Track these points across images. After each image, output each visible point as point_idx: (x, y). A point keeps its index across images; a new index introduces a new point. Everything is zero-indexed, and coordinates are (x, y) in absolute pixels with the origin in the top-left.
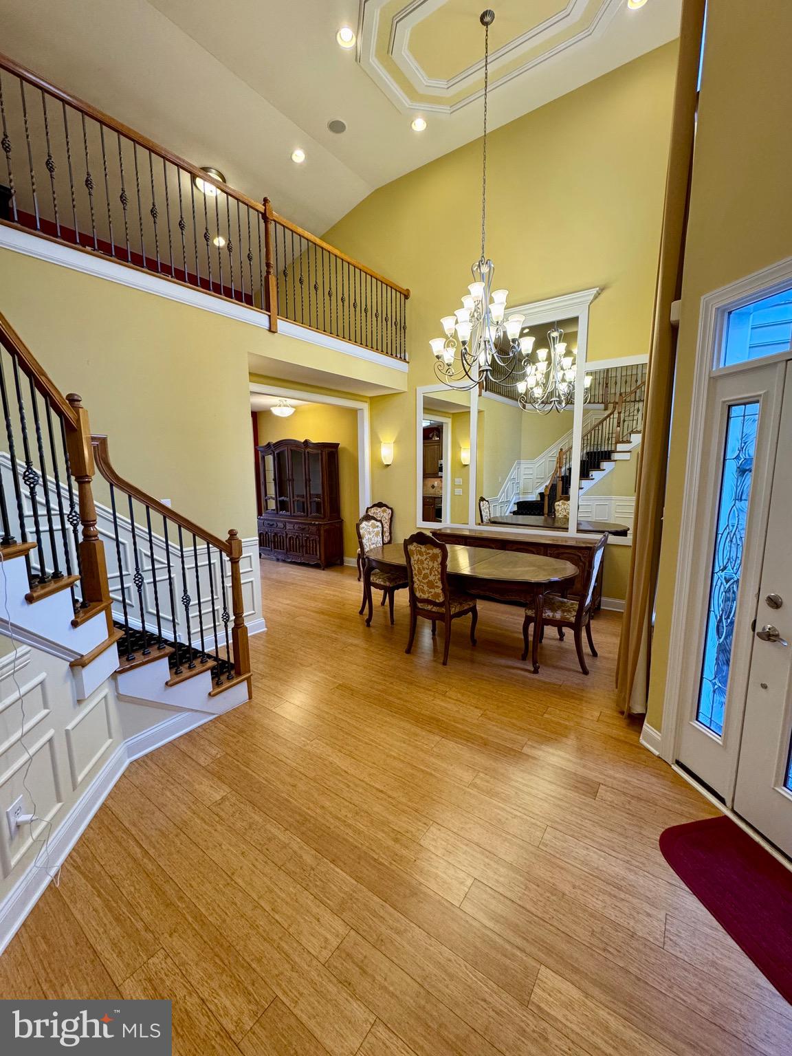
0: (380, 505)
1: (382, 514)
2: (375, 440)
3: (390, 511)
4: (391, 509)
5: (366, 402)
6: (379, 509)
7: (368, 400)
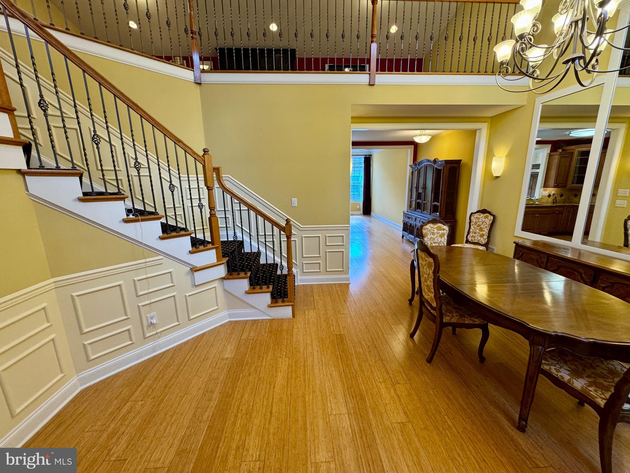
0: (484, 211)
1: (484, 219)
2: (490, 155)
3: (492, 218)
4: (494, 217)
5: (486, 122)
6: (482, 215)
7: (489, 120)
